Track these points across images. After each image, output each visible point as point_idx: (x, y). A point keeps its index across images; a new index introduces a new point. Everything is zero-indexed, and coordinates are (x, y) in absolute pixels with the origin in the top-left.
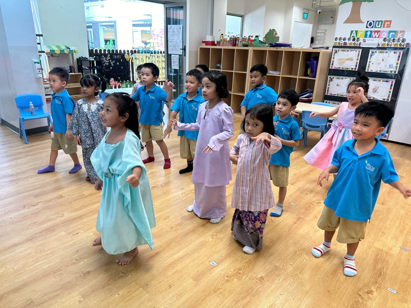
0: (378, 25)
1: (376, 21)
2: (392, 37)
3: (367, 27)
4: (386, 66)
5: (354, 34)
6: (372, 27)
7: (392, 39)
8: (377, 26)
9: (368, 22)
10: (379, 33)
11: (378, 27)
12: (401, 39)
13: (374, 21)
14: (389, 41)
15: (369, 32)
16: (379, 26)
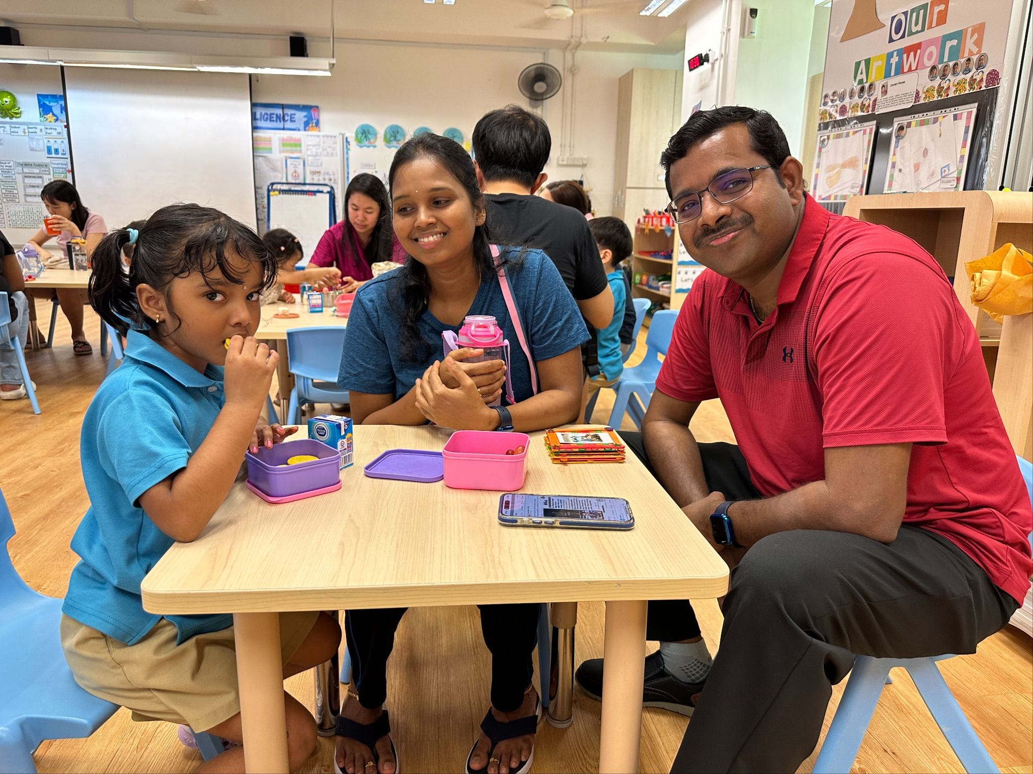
0: (916, 24)
1: (913, 11)
2: (949, 61)
3: (891, 40)
4: (933, 174)
5: (862, 73)
6: (903, 37)
7: (951, 64)
8: (914, 30)
9: (893, 18)
10: (919, 51)
11: (917, 32)
12: (975, 58)
13: (905, 13)
14: (944, 76)
15: (895, 53)
16: (919, 27)
